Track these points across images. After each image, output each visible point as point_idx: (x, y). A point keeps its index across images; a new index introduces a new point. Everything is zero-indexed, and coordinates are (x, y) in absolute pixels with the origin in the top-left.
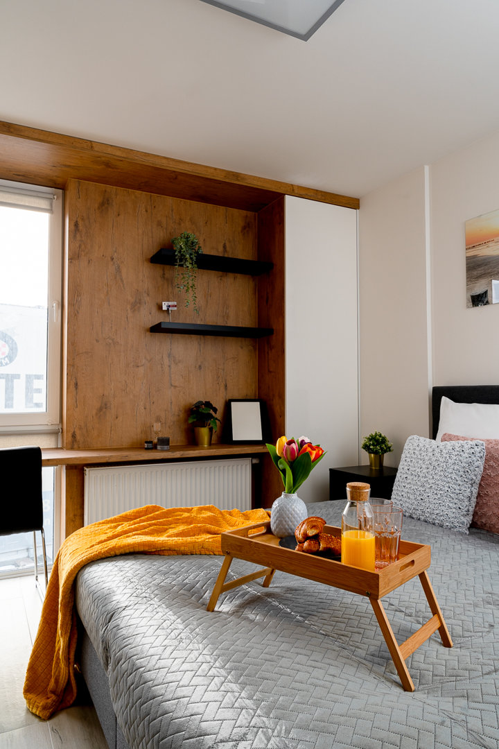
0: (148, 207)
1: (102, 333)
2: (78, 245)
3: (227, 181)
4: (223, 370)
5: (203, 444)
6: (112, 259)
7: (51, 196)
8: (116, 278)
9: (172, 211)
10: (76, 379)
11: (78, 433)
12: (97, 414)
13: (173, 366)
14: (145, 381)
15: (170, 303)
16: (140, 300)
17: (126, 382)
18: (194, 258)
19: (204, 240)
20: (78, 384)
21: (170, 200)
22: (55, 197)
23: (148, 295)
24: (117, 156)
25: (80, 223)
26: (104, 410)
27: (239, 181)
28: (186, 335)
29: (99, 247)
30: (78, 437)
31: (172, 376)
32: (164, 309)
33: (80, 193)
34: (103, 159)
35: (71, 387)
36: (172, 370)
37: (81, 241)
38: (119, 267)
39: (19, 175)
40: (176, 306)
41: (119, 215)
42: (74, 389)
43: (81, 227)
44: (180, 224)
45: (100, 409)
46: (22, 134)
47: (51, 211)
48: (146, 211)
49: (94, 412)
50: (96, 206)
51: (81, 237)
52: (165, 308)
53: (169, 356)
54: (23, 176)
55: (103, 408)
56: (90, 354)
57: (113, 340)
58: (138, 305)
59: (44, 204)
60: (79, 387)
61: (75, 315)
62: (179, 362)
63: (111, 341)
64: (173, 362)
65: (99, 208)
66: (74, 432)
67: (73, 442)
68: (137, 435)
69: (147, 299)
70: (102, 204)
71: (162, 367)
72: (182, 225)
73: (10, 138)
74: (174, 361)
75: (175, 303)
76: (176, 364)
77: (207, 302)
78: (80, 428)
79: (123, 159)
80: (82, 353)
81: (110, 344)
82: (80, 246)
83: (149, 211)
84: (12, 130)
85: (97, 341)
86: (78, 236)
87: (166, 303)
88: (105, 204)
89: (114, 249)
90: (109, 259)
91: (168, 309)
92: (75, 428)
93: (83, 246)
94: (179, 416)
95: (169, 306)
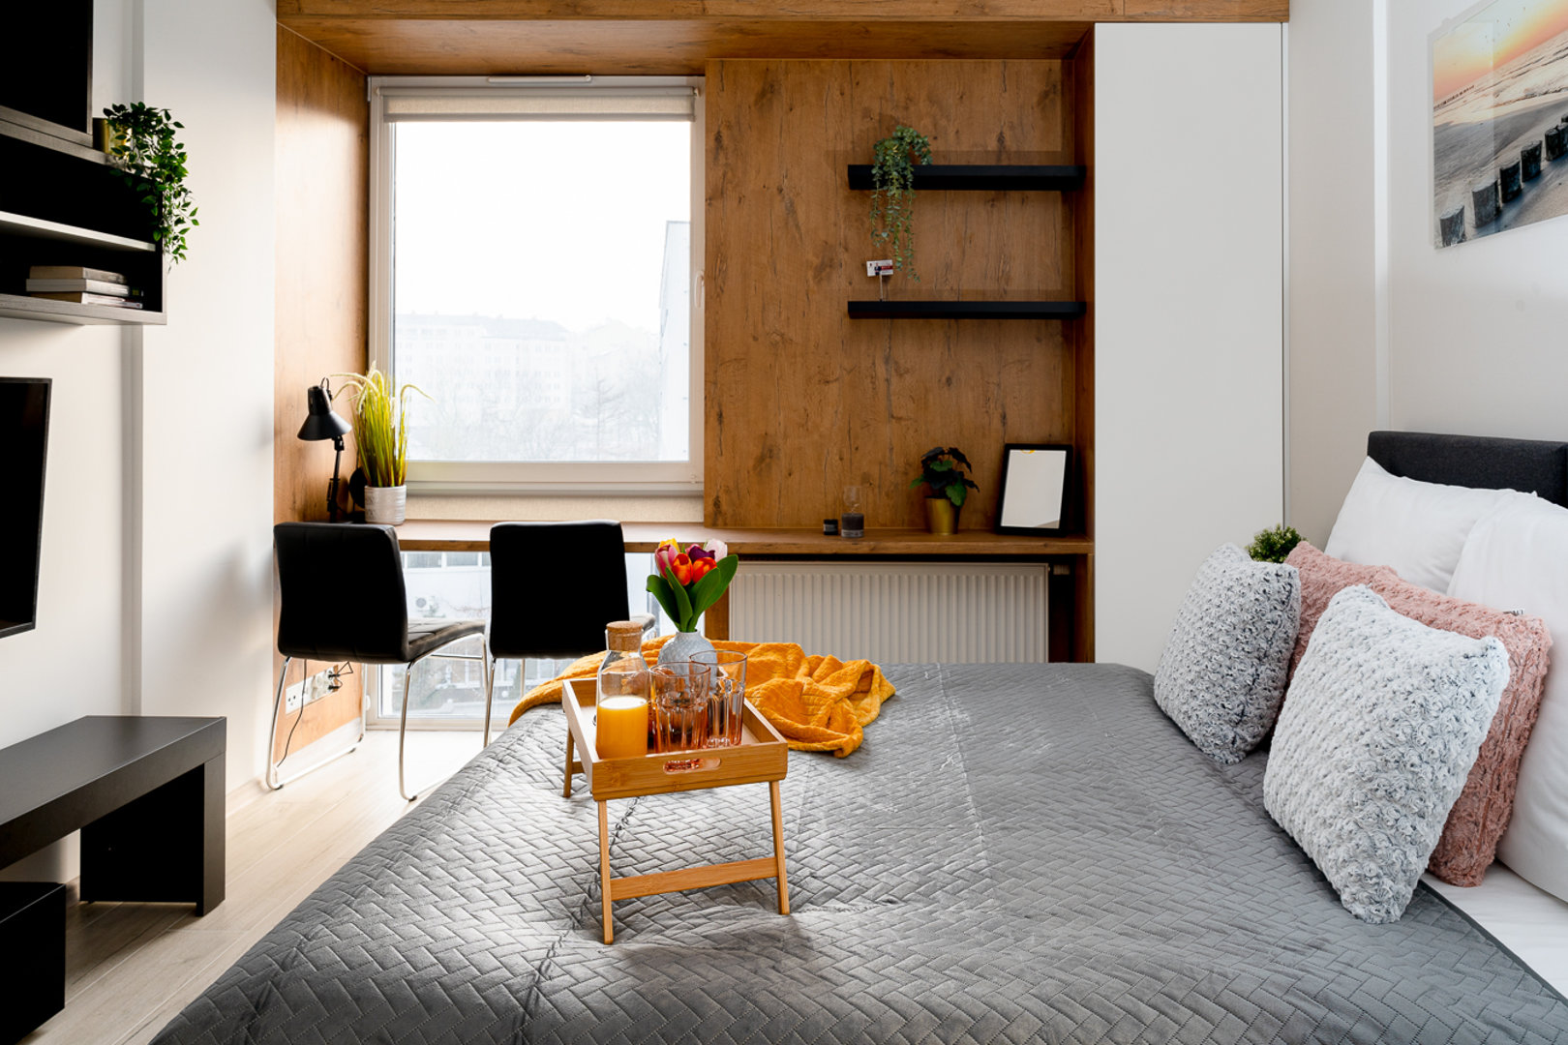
0: (845, 85)
1: (763, 324)
2: (720, 173)
3: (961, 19)
4: (999, 385)
5: (939, 531)
6: (780, 190)
7: (689, 92)
8: (787, 224)
9: (892, 84)
10: (720, 405)
11: (724, 499)
12: (755, 468)
13: (894, 380)
14: (840, 409)
15: (881, 263)
16: (832, 260)
17: (806, 410)
18: (910, 176)
19: (957, 132)
20: (724, 415)
21: (887, 66)
22: (696, 91)
23: (846, 249)
24: (749, 17)
25: (725, 133)
26: (768, 460)
27: (986, 14)
28: (921, 321)
29: (758, 172)
30: (724, 507)
31: (893, 398)
32: (869, 274)
33: (724, 81)
34: (728, 25)
35: (712, 419)
36: (892, 388)
37: (727, 165)
38: (792, 204)
39: (634, 67)
40: (891, 268)
41: (791, 110)
42: (717, 423)
43: (725, 141)
44: (906, 108)
45: (761, 459)
46: (594, 12)
47: (691, 116)
48: (842, 94)
49: (751, 463)
50: (752, 99)
51: (726, 159)
52: (871, 272)
53: (887, 361)
54: (640, 66)
55: (766, 457)
56: (743, 362)
57: (782, 335)
58: (828, 270)
59: (681, 106)
60: (725, 421)
61: (718, 296)
62: (907, 372)
63: (778, 338)
64: (893, 373)
65: (756, 103)
66: (718, 497)
67: (716, 515)
68: (826, 506)
69: (844, 257)
70: (762, 94)
71: (873, 383)
72: (912, 108)
73: (580, 23)
74: (896, 370)
75: (890, 262)
76: (901, 375)
77: (964, 252)
78: (728, 491)
79: (760, 20)
80: (729, 361)
81: (777, 343)
82: (725, 175)
83: (847, 92)
84: (579, 10)
85: (755, 339)
86: (722, 160)
87: (874, 263)
88: (767, 93)
89: (784, 172)
90: (775, 191)
91: (877, 274)
92: (718, 491)
93: (729, 175)
94: (906, 474)
95: (880, 269)
